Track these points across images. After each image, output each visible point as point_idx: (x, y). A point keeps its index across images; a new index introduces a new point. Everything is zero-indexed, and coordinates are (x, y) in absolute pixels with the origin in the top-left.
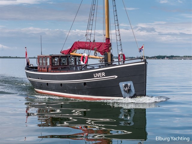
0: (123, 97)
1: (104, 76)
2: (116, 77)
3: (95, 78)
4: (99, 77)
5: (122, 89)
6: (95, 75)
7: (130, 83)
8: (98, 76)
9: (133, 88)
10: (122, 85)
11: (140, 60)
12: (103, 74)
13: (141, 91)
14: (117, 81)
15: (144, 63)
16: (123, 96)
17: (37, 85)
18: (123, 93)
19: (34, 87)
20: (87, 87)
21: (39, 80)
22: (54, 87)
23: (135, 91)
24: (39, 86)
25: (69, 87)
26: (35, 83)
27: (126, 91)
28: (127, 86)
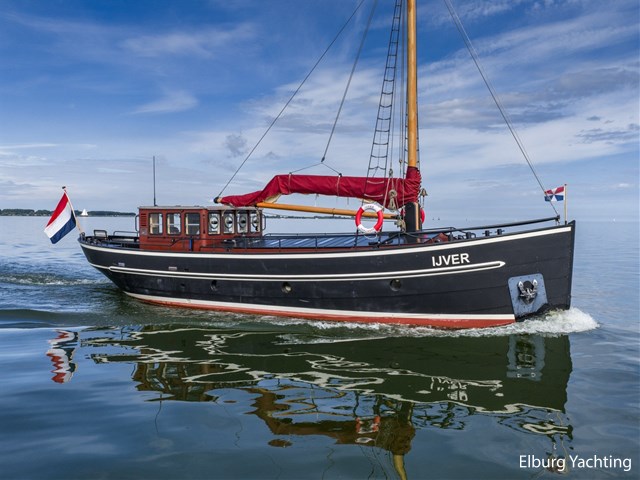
0: (513, 313)
1: (465, 263)
2: (502, 264)
3: (436, 267)
4: (451, 264)
5: (514, 294)
6: (437, 261)
7: (537, 280)
8: (447, 263)
9: (542, 291)
10: (515, 283)
11: (553, 223)
12: (465, 257)
13: (560, 300)
14: (502, 275)
15: (569, 229)
16: (516, 312)
17: (161, 287)
18: (516, 304)
19: (142, 290)
20: (402, 291)
21: (172, 273)
22: (250, 292)
23: (548, 298)
24: (170, 289)
25: (324, 291)
26: (151, 281)
27: (523, 298)
28: (529, 285)
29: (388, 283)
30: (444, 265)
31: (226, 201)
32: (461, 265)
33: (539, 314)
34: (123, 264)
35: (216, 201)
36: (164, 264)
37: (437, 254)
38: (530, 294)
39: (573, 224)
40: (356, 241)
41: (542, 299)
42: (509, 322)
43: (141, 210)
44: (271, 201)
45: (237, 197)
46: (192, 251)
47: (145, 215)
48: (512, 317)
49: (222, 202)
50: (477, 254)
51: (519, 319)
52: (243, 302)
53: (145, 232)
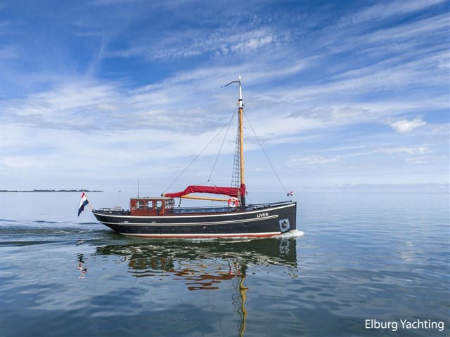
1: (267, 216)
2: (277, 216)
3: (259, 218)
4: (263, 217)
5: (281, 225)
6: (259, 216)
7: (287, 221)
9: (288, 224)
10: (281, 222)
11: (290, 203)
12: (267, 214)
13: (293, 227)
14: (277, 219)
15: (294, 205)
16: (281, 231)
17: (148, 230)
18: (281, 228)
19: (137, 232)
20: (248, 226)
21: (154, 224)
22: (190, 229)
23: (290, 226)
24: (152, 230)
25: (220, 227)
26: (143, 228)
27: (283, 226)
28: (285, 222)
29: (242, 224)
30: (261, 217)
31: (167, 195)
32: (265, 217)
33: (288, 231)
34: (128, 222)
35: (162, 195)
36: (150, 221)
37: (258, 213)
38: (285, 225)
39: (296, 203)
40: (228, 210)
41: (288, 227)
42: (280, 234)
43: (131, 200)
44: (186, 196)
46: (158, 215)
47: (133, 202)
48: (280, 233)
49: (165, 196)
50: (271, 213)
51: (283, 233)
53: (133, 209)
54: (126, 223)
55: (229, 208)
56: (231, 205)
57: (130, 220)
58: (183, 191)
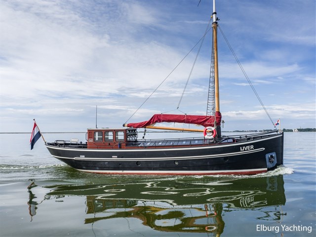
1: (252, 149)
2: (264, 149)
3: (242, 151)
4: (247, 150)
5: (267, 160)
6: (242, 149)
7: (274, 155)
9: (275, 159)
10: (268, 156)
11: (276, 133)
12: (252, 147)
13: (280, 162)
14: (263, 153)
15: (281, 135)
16: (268, 167)
17: (107, 166)
18: (268, 163)
19: (94, 168)
20: (229, 161)
21: (115, 158)
22: (158, 166)
23: (277, 161)
24: (112, 166)
25: (195, 163)
26: (102, 163)
27: (270, 161)
28: (272, 156)
29: (223, 159)
30: (245, 150)
31: (130, 125)
32: (250, 150)
34: (84, 156)
35: (124, 126)
36: (110, 155)
37: (242, 146)
38: (272, 160)
39: (282, 133)
43: (88, 130)
44: (151, 126)
45: (134, 124)
46: (120, 148)
47: (91, 133)
48: (266, 169)
49: (128, 126)
50: (256, 145)
51: (269, 170)
52: (153, 170)
53: (91, 141)
54: (82, 158)
55: (205, 140)
56: (206, 137)
57: (87, 154)
58: (148, 120)
